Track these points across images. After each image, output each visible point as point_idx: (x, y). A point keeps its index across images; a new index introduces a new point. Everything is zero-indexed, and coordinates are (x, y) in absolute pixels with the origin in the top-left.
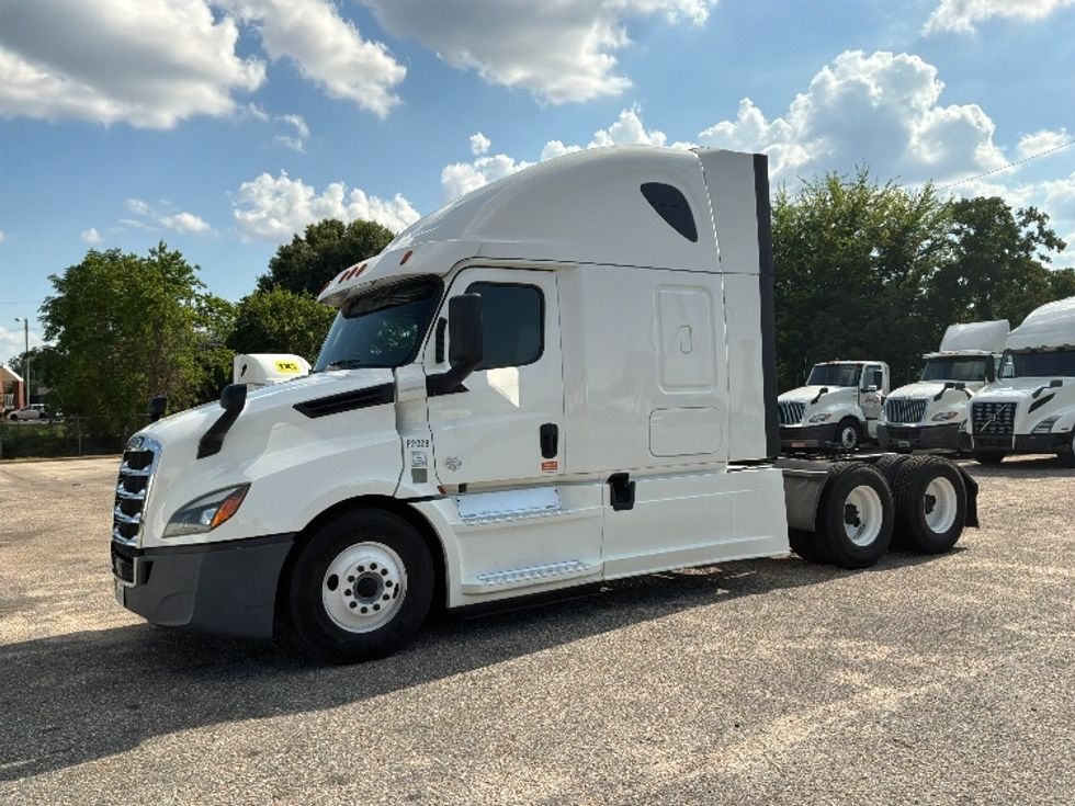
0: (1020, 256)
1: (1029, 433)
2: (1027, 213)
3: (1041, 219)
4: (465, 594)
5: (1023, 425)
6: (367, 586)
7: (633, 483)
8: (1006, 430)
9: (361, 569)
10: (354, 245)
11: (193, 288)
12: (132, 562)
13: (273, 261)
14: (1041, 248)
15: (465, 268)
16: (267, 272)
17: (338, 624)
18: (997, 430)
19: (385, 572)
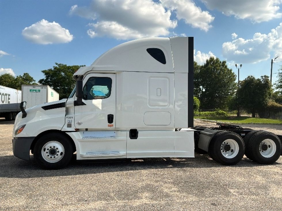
4: (81, 157)
6: (53, 152)
7: (138, 132)
9: (51, 147)
15: (89, 73)
19: (57, 149)
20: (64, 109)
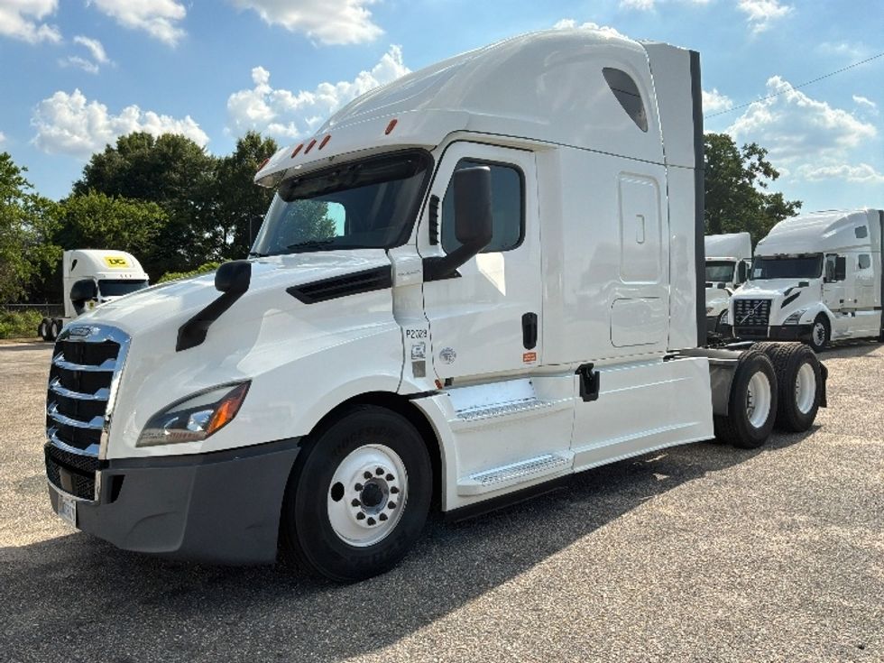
0: (744, 182)
1: (780, 324)
2: (750, 148)
3: (761, 153)
4: (460, 496)
5: (777, 318)
6: (372, 494)
7: (597, 373)
8: (762, 322)
9: (367, 475)
10: (164, 156)
11: (20, 188)
12: (94, 475)
13: (87, 168)
14: (760, 176)
15: (454, 142)
16: (82, 178)
17: (344, 540)
18: (755, 322)
19: (390, 477)
20: (377, 301)
